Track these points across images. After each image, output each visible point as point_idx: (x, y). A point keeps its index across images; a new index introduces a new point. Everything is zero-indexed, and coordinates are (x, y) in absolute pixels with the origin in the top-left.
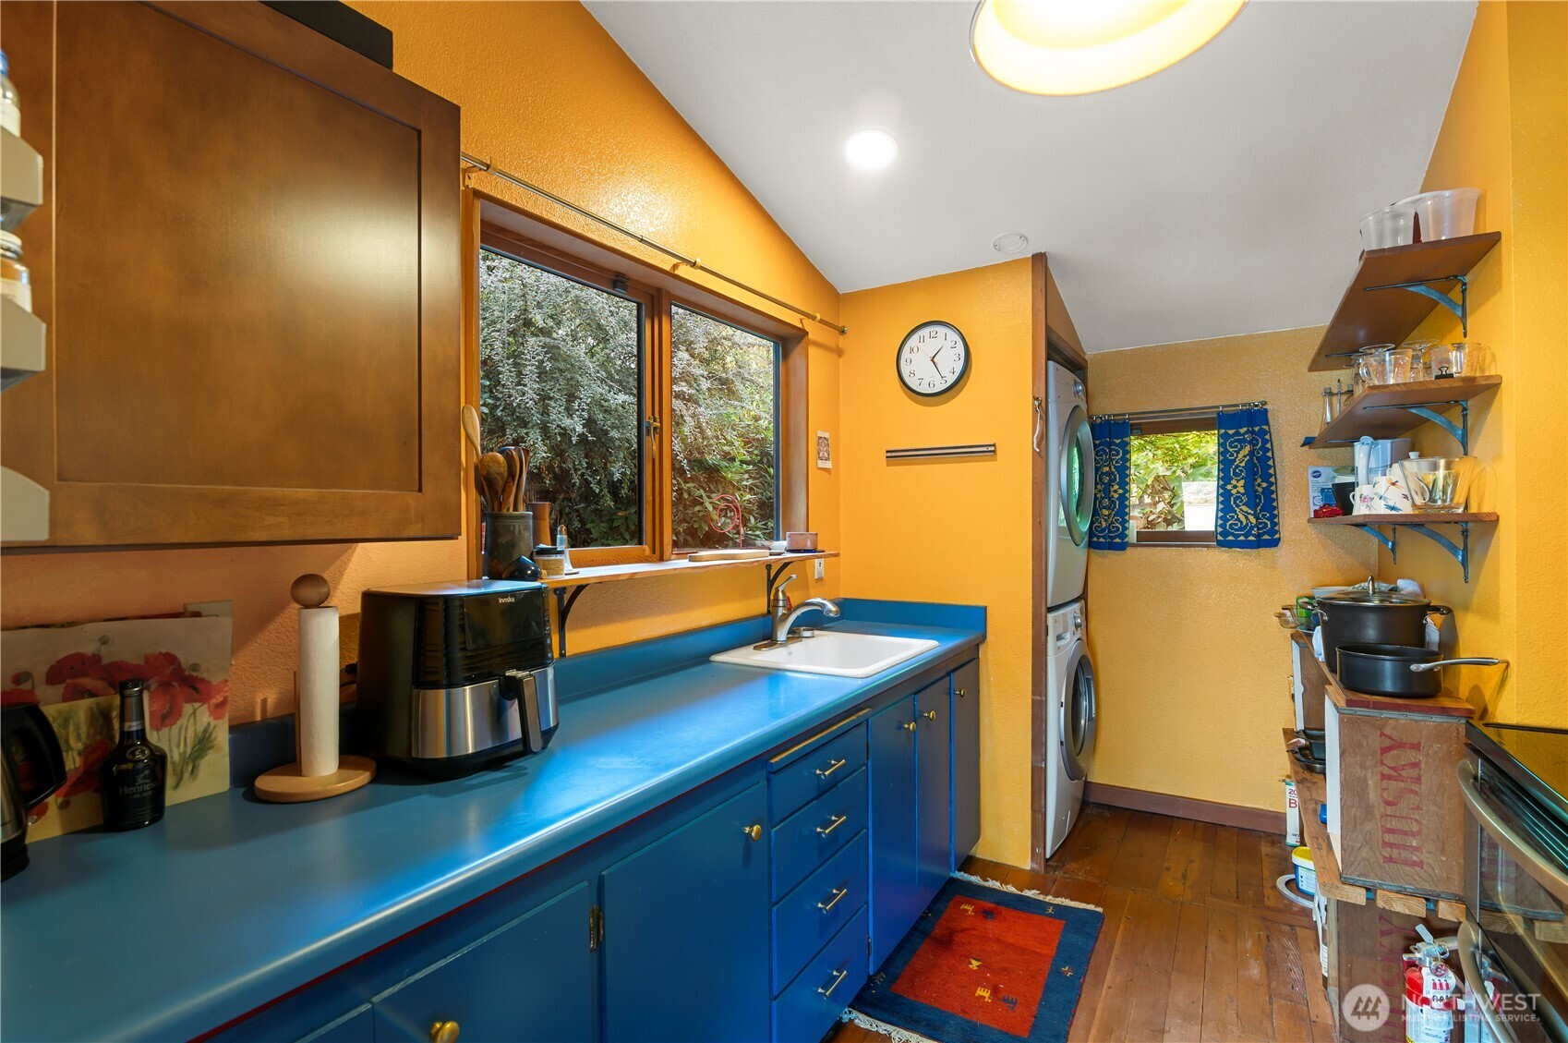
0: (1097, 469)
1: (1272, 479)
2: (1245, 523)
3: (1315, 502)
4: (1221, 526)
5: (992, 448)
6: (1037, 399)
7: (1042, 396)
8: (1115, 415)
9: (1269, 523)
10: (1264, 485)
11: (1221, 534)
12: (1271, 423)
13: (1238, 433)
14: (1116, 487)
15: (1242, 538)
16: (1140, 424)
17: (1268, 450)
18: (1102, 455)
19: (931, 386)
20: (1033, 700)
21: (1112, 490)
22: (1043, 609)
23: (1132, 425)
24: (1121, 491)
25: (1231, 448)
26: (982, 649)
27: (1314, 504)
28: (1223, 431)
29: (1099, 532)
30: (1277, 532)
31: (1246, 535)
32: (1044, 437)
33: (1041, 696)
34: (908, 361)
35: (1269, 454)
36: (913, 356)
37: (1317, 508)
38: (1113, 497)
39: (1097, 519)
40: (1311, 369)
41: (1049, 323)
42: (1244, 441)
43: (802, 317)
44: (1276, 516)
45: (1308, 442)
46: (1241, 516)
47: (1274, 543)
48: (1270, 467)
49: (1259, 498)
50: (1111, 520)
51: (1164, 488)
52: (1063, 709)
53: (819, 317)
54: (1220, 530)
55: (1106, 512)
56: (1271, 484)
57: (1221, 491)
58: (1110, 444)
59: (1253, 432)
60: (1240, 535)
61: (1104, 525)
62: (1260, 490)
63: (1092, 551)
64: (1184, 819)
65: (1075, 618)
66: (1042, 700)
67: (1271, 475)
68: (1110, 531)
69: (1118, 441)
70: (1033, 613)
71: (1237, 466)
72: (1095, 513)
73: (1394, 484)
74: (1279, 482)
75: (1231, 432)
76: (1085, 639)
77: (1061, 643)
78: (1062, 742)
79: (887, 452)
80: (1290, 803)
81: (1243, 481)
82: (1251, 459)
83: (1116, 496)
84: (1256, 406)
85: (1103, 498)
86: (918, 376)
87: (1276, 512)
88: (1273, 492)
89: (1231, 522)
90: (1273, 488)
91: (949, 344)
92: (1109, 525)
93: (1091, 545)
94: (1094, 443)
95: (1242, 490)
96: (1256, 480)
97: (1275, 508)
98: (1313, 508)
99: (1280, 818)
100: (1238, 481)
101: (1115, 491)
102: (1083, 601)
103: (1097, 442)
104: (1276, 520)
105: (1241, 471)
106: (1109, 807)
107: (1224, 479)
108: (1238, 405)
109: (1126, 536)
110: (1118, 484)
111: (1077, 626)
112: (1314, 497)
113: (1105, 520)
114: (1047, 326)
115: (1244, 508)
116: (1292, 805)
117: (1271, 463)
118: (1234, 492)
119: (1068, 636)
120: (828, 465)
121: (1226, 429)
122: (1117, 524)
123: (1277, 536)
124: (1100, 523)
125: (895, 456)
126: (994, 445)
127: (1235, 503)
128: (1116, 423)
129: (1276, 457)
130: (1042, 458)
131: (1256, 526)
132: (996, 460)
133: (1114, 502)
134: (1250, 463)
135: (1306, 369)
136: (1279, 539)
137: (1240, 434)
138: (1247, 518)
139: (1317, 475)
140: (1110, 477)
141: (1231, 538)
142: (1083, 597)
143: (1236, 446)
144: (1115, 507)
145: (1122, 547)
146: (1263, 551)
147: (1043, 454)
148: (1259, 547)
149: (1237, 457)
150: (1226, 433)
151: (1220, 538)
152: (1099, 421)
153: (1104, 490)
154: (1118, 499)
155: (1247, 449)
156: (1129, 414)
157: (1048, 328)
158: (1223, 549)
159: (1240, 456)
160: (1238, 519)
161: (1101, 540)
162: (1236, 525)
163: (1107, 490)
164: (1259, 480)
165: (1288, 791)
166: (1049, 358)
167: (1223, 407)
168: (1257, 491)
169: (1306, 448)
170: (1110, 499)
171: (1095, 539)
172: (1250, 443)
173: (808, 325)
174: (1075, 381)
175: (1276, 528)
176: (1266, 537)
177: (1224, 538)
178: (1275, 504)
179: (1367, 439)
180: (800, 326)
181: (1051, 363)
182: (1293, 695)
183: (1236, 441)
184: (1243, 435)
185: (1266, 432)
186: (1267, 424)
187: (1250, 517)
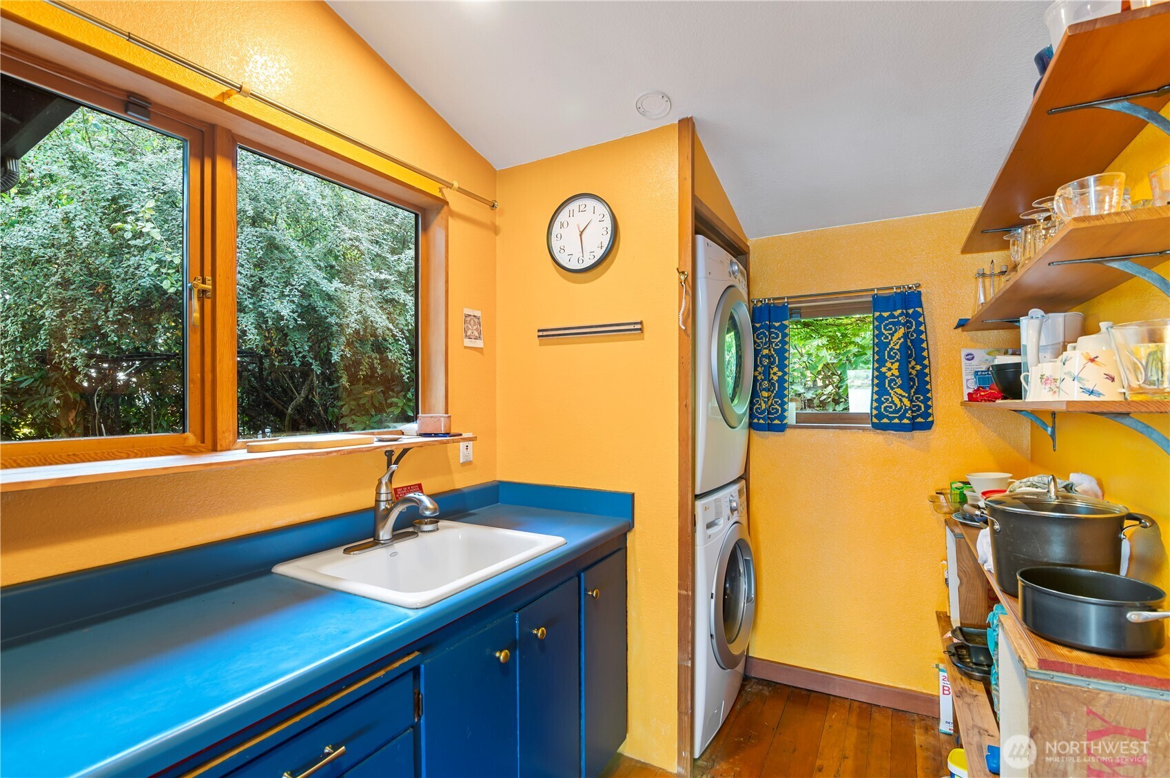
0: (757, 352)
1: (926, 362)
2: (899, 406)
3: (970, 385)
4: (876, 408)
5: (638, 326)
6: (683, 273)
7: (688, 270)
8: (774, 299)
9: (923, 406)
10: (918, 367)
11: (876, 416)
12: (924, 305)
13: (892, 316)
14: (776, 369)
15: (896, 421)
16: (800, 308)
17: (922, 332)
18: (762, 338)
19: (581, 261)
20: (679, 594)
21: (772, 372)
22: (691, 496)
23: (791, 309)
24: (780, 374)
25: (886, 330)
26: (630, 536)
27: (968, 387)
28: (877, 314)
29: (760, 414)
30: (930, 415)
31: (901, 418)
32: (692, 314)
33: (687, 591)
34: (559, 236)
35: (923, 337)
36: (562, 231)
37: (971, 391)
38: (772, 379)
39: (757, 401)
40: (966, 249)
41: (696, 193)
42: (899, 323)
43: (441, 186)
44: (929, 399)
45: (962, 324)
46: (897, 401)
47: (928, 426)
48: (924, 349)
49: (913, 380)
50: (770, 401)
51: (833, 374)
52: (713, 601)
53: (456, 184)
54: (875, 412)
55: (765, 394)
56: (925, 367)
57: (876, 373)
58: (770, 327)
59: (907, 315)
60: (894, 418)
61: (764, 407)
62: (914, 372)
63: (753, 432)
64: (840, 697)
65: (731, 501)
66: (688, 595)
67: (925, 358)
68: (769, 413)
69: (777, 324)
70: (679, 502)
71: (892, 349)
72: (755, 394)
73: (1092, 360)
74: (932, 365)
75: (886, 314)
76: (744, 521)
77: (712, 531)
78: (711, 635)
79: (539, 331)
80: (944, 690)
81: (898, 364)
82: (905, 341)
83: (775, 378)
84: (910, 288)
85: (763, 380)
86: (567, 252)
87: (929, 395)
88: (926, 375)
89: (886, 404)
90: (927, 371)
91: (597, 217)
92: (770, 407)
93: (751, 426)
94: (753, 326)
95: (897, 373)
96: (910, 362)
97: (929, 391)
98: (966, 391)
99: (933, 701)
100: (892, 363)
101: (775, 374)
102: (744, 482)
103: (758, 325)
104: (929, 403)
105: (896, 353)
106: (768, 683)
107: (881, 362)
108: (892, 288)
109: (786, 417)
110: (777, 366)
111: (733, 510)
112: (967, 380)
113: (765, 402)
114: (694, 196)
115: (899, 391)
116: (946, 692)
117: (924, 345)
118: (888, 374)
119: (721, 522)
120: (479, 344)
121: (881, 311)
122: (777, 406)
123: (930, 419)
124: (760, 404)
125: (546, 335)
126: (641, 323)
127: (889, 385)
128: (776, 307)
129: (929, 339)
130: (688, 336)
131: (910, 409)
132: (643, 339)
133: (773, 384)
134: (904, 345)
135: (959, 251)
136: (932, 422)
137: (894, 317)
138: (901, 400)
139: (970, 357)
140: (769, 359)
141: (885, 420)
142: (745, 477)
143: (891, 329)
144: (774, 389)
145: (782, 428)
146: (917, 434)
147: (690, 332)
148: (913, 429)
149: (892, 339)
150: (881, 315)
151: (875, 420)
152: (759, 304)
153: (764, 373)
154: (777, 381)
155: (902, 331)
156: (788, 298)
157: (695, 198)
158: (878, 431)
159: (895, 338)
160: (893, 402)
161: (761, 421)
162: (891, 407)
163: (767, 372)
164: (913, 363)
165: (941, 678)
166: (697, 231)
167: (878, 289)
168: (911, 374)
169: (960, 330)
170: (769, 381)
171: (756, 421)
172: (904, 325)
173: (449, 195)
174: (731, 261)
175: (930, 411)
176: (920, 420)
177: (881, 421)
178: (928, 387)
179: (1036, 312)
180: (439, 195)
181: (700, 238)
182: (946, 580)
183: (890, 323)
184: (897, 317)
185: (920, 315)
186: (921, 306)
187: (904, 399)
